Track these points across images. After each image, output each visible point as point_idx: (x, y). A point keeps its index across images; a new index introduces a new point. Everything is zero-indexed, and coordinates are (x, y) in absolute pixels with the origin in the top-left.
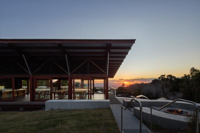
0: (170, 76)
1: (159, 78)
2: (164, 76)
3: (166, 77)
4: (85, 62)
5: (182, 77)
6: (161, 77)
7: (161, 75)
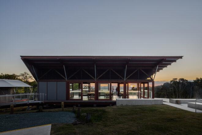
0: (182, 79)
1: (171, 81)
2: (176, 79)
3: (178, 81)
4: (136, 70)
5: (194, 80)
6: (173, 80)
7: (173, 79)
